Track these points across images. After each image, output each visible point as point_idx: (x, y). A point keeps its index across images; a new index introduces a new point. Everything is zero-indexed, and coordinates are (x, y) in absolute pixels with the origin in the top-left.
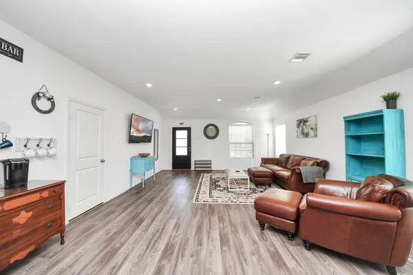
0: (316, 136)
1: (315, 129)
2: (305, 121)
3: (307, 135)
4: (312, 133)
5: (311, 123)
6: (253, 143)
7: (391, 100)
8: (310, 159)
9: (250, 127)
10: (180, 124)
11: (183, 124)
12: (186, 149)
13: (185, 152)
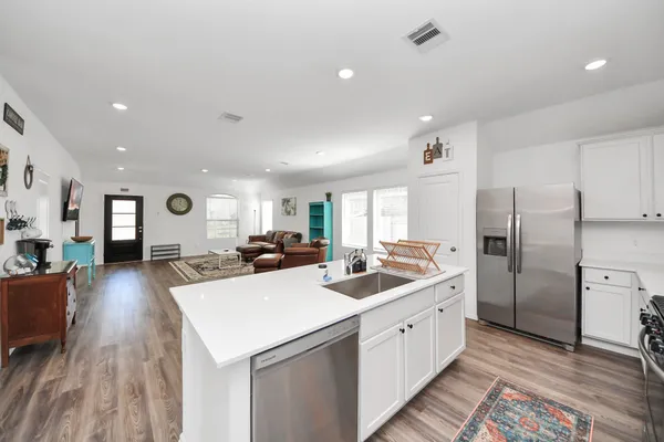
0: (295, 214)
1: (295, 209)
2: (288, 201)
3: (289, 213)
4: (292, 212)
5: (292, 203)
6: (237, 221)
7: (329, 196)
8: (290, 233)
9: (235, 201)
10: (122, 190)
11: (127, 190)
12: (134, 229)
13: (130, 235)
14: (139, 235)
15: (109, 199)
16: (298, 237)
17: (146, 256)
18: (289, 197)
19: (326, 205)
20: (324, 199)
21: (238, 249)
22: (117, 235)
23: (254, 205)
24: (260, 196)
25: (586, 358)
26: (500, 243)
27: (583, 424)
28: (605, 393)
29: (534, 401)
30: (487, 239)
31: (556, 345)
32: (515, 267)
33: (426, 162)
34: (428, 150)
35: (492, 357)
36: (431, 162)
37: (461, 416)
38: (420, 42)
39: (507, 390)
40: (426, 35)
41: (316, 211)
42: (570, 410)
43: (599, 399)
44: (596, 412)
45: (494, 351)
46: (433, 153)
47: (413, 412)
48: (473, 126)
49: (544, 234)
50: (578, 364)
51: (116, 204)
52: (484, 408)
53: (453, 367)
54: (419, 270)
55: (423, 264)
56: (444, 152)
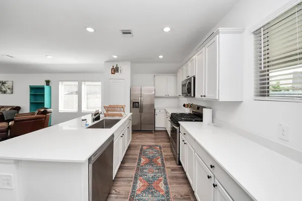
0: (12, 93)
1: (12, 89)
3: (5, 92)
4: (9, 91)
5: (9, 84)
7: (48, 82)
8: (7, 107)
16: (18, 109)
20: (44, 84)
25: (156, 133)
26: (137, 104)
27: (160, 148)
28: (163, 139)
29: (150, 147)
30: (133, 103)
31: (150, 132)
32: (141, 111)
33: (112, 73)
34: (113, 69)
35: (139, 140)
36: (114, 73)
37: (136, 159)
38: (124, 33)
39: (144, 147)
40: (127, 33)
42: (157, 146)
43: (161, 141)
44: (161, 144)
45: (137, 138)
46: (115, 70)
47: (123, 165)
48: (129, 63)
50: (155, 135)
52: (140, 154)
53: (129, 148)
54: (121, 115)
56: (119, 71)
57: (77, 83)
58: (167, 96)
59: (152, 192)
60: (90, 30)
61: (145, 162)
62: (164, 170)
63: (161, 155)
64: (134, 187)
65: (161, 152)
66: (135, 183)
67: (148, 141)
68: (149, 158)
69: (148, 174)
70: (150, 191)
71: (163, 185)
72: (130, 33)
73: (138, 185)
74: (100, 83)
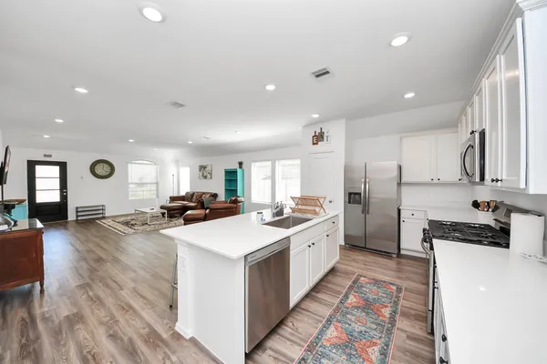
0: (211, 178)
1: (211, 174)
2: (205, 168)
3: (206, 177)
4: (209, 176)
5: (208, 169)
6: (157, 183)
7: (241, 164)
9: (154, 167)
10: (45, 156)
11: (50, 156)
12: (58, 192)
13: (55, 197)
14: (64, 197)
15: (32, 165)
16: (215, 196)
17: (71, 216)
18: (204, 164)
19: (239, 171)
20: (237, 166)
21: (162, 207)
22: (41, 198)
23: (172, 170)
24: (177, 162)
25: (402, 260)
26: (357, 196)
27: (399, 290)
28: (411, 275)
29: (376, 282)
30: (350, 194)
31: (387, 255)
32: (365, 211)
33: (314, 144)
34: (315, 136)
35: (354, 264)
36: (317, 144)
37: (339, 293)
38: (318, 76)
39: (362, 279)
40: (322, 73)
41: (231, 176)
42: (393, 284)
43: (408, 279)
44: (404, 284)
45: (354, 260)
46: (319, 138)
47: (314, 294)
48: (343, 121)
49: (381, 190)
50: (399, 263)
51: (39, 170)
52: (351, 288)
53: (333, 271)
54: (316, 213)
55: (317, 209)
56: (325, 138)
57: (269, 163)
58: (435, 181)
59: (350, 355)
60: (270, 87)
61: (355, 304)
62: (389, 332)
63: (396, 303)
64: (322, 332)
65: (398, 297)
66: (326, 327)
67: (375, 271)
68: (367, 300)
69: (353, 325)
70: (348, 351)
71: (377, 354)
72: (328, 72)
73: (329, 332)
74: (298, 162)
